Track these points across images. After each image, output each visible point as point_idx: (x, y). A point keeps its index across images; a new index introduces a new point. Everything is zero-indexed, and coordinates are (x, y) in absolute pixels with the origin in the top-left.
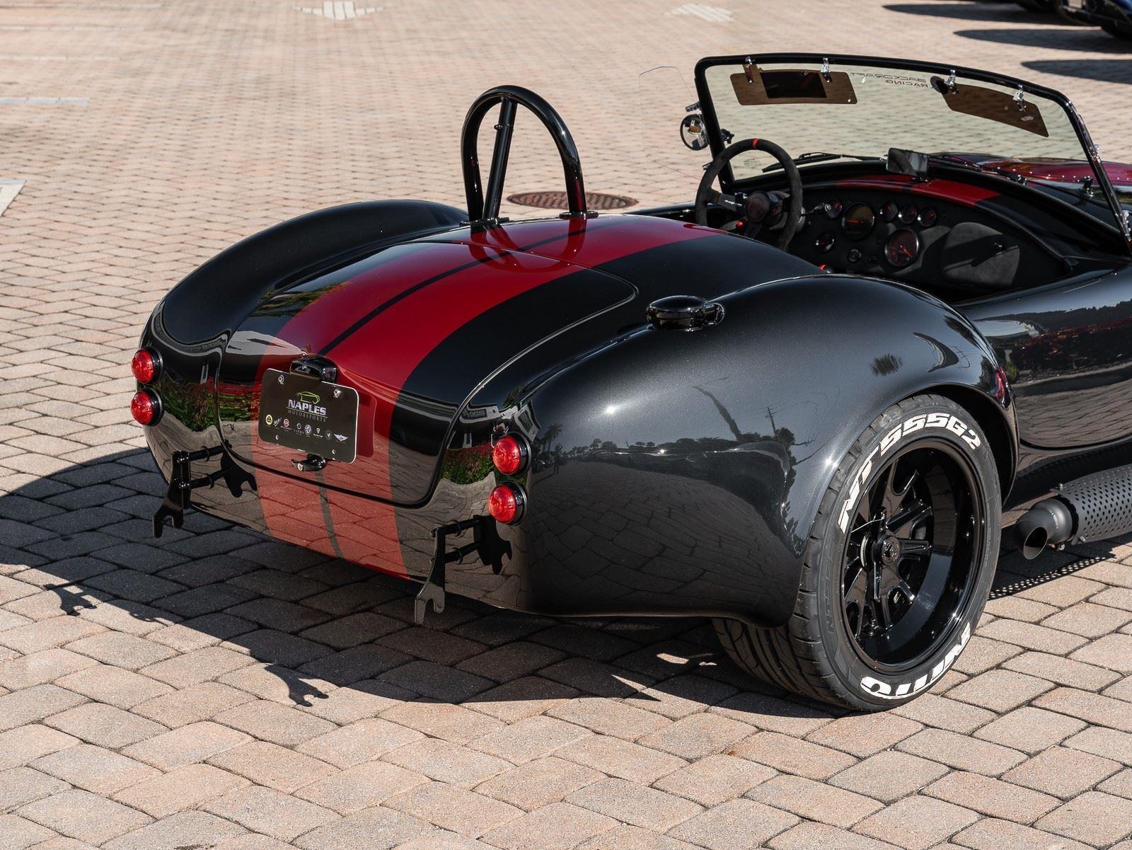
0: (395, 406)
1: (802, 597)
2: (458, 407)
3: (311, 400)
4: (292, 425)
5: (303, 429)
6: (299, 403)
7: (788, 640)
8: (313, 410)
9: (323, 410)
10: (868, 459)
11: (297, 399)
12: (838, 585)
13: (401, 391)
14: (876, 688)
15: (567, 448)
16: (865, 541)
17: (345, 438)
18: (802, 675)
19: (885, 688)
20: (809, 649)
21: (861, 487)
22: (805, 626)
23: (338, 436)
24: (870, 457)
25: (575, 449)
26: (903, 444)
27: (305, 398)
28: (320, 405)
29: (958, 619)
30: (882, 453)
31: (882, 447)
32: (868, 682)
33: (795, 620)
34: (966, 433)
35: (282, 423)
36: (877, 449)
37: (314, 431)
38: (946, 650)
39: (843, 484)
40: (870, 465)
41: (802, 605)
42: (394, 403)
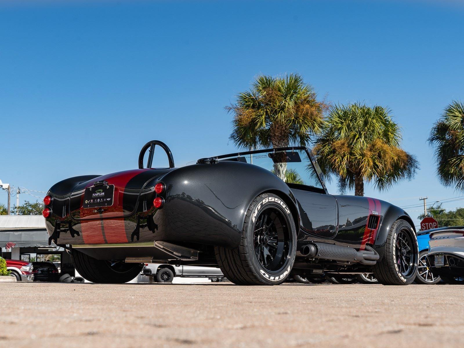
0: (124, 194)
1: (242, 240)
2: (141, 189)
3: (100, 192)
4: (94, 201)
5: (97, 201)
6: (96, 194)
7: (239, 255)
8: (100, 194)
9: (103, 193)
10: (260, 204)
11: (95, 193)
12: (253, 238)
13: (125, 188)
14: (264, 274)
15: (175, 194)
16: (259, 237)
17: (110, 199)
18: (243, 268)
19: (267, 276)
20: (245, 256)
21: (258, 211)
22: (244, 249)
23: (108, 199)
24: (260, 203)
25: (177, 194)
26: (269, 204)
27: (98, 192)
28: (102, 192)
29: (289, 257)
30: (263, 204)
31: (263, 202)
32: (262, 272)
33: (241, 248)
34: (286, 208)
35: (90, 201)
36: (262, 202)
37: (100, 200)
38: (284, 271)
39: (253, 209)
40: (260, 206)
41: (243, 242)
42: (123, 192)
